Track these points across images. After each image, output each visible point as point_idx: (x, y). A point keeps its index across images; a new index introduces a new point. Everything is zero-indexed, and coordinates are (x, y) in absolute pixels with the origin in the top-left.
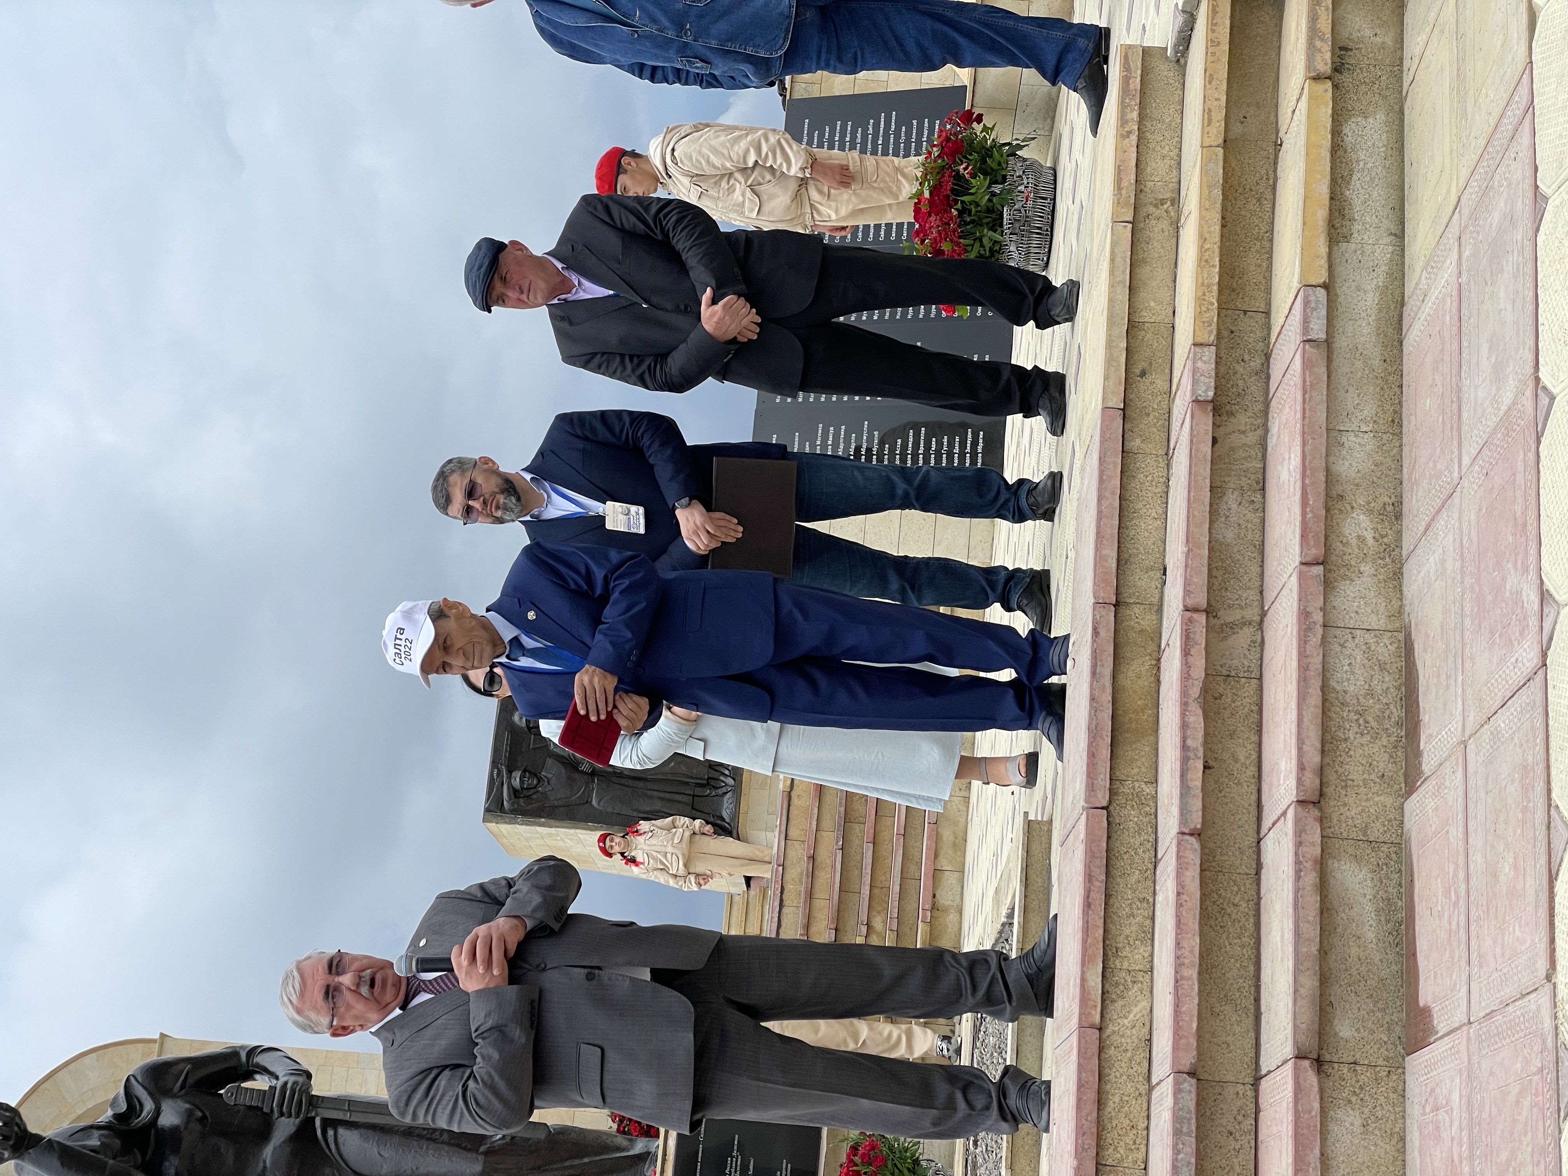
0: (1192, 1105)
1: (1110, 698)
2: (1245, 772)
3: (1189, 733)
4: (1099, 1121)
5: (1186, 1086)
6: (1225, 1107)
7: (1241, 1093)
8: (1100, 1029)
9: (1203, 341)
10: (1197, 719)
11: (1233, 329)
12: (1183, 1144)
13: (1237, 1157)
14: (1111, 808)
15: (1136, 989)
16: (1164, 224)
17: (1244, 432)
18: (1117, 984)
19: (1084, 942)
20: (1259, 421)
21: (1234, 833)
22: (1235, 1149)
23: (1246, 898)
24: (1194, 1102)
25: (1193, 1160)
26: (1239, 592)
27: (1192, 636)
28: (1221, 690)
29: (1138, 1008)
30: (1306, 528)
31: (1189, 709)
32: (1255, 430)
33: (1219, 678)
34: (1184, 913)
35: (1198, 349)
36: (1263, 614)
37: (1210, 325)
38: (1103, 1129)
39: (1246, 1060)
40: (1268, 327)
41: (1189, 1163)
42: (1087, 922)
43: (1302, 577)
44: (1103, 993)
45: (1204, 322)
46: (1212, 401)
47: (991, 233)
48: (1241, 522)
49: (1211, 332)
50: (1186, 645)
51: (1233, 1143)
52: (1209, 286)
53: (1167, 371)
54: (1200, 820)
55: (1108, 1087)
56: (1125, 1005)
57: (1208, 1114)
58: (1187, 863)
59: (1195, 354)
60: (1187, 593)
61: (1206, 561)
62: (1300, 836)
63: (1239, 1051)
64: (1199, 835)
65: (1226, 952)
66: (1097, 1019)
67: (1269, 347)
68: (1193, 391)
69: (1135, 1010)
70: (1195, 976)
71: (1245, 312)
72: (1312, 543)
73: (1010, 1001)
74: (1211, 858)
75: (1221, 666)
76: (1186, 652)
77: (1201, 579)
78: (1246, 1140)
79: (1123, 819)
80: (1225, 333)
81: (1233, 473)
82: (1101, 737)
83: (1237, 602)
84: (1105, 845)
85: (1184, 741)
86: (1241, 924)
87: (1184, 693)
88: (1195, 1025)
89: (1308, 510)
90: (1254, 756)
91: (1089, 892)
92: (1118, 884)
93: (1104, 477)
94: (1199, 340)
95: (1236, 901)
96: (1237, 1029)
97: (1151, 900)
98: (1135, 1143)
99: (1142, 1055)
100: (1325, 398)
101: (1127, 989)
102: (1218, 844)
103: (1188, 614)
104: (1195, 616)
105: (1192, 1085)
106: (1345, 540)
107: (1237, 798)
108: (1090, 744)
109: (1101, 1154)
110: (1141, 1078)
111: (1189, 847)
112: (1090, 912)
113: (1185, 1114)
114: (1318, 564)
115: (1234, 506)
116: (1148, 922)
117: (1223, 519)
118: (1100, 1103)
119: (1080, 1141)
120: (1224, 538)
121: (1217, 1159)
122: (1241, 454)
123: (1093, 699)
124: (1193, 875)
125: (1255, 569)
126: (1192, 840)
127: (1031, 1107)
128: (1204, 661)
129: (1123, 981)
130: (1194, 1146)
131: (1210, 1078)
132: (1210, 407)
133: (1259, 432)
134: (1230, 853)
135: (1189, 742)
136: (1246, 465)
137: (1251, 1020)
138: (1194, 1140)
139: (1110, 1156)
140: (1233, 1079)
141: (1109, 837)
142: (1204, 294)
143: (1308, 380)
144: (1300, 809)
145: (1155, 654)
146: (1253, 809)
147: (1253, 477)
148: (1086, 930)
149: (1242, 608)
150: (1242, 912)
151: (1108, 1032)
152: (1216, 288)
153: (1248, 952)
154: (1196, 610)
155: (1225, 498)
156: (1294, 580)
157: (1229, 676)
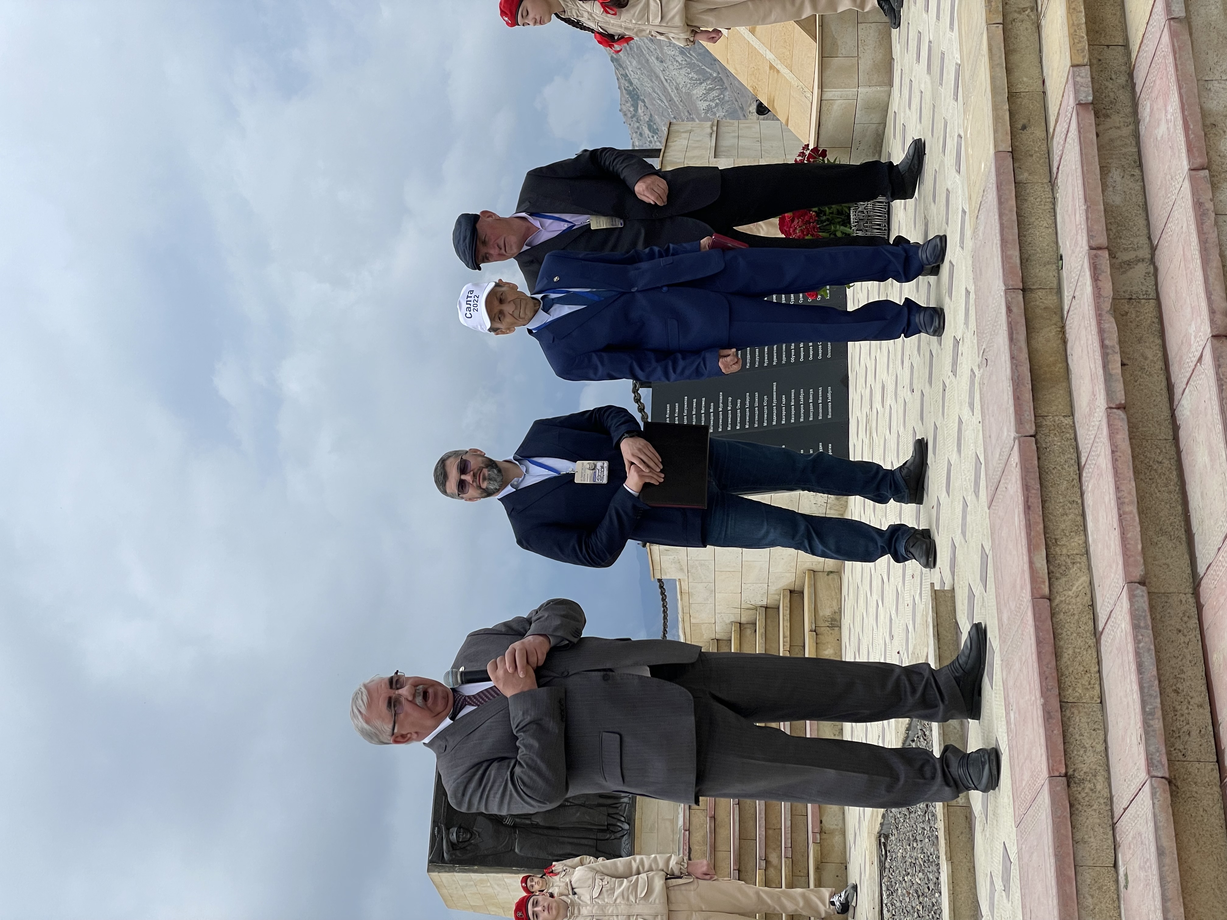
0: (1146, 606)
1: (1027, 356)
2: (1154, 367)
3: (1105, 335)
4: (1058, 669)
5: (1138, 592)
6: (1172, 612)
7: (1184, 601)
8: (1050, 600)
9: (1079, 63)
10: (1111, 325)
11: (1100, 58)
12: (1142, 635)
13: (1187, 648)
14: (1038, 437)
15: (1075, 568)
16: (1028, 24)
17: (1119, 128)
18: (1059, 566)
19: (1028, 535)
20: (1130, 119)
21: (1152, 411)
22: (1184, 642)
23: (1168, 457)
24: (1147, 603)
25: (1152, 647)
26: (1132, 239)
27: (1098, 267)
28: (1126, 309)
29: (1080, 582)
30: (1191, 145)
31: (1104, 318)
32: (1128, 126)
33: (1123, 301)
34: (1120, 466)
35: (1075, 69)
36: (1153, 249)
37: (1083, 52)
38: (1062, 675)
39: (1185, 576)
40: (1128, 54)
41: (1149, 650)
42: (1029, 520)
43: (1192, 180)
44: (1049, 573)
45: (1078, 50)
46: (1092, 103)
47: (842, 227)
48: (1126, 190)
49: (1084, 57)
50: (1095, 274)
51: (1182, 638)
52: (1078, 25)
53: (1043, 124)
54: (1124, 397)
55: (1062, 643)
56: (1068, 581)
57: (1158, 617)
58: (1117, 429)
59: (1073, 72)
60: (1090, 237)
61: (1103, 213)
62: (1218, 361)
63: (1178, 570)
64: (1125, 408)
65: (1157, 498)
66: (1046, 591)
67: (1130, 68)
68: (1076, 98)
69: (1077, 584)
70: (1135, 511)
71: (1108, 46)
72: (1197, 154)
73: (943, 700)
74: (1135, 430)
75: (1124, 292)
76: (1095, 278)
77: (1101, 226)
78: (1193, 635)
79: (1049, 444)
80: (1095, 61)
81: (1114, 157)
82: (1023, 384)
83: (1131, 246)
84: (1036, 462)
85: (1103, 342)
86: (1166, 476)
87: (1098, 308)
88: (1140, 547)
89: (1190, 132)
90: (1160, 354)
91: (1028, 498)
92: (1050, 492)
93: (1002, 200)
94: (1076, 63)
95: (1160, 459)
96: (1174, 553)
97: (1080, 501)
98: (1090, 684)
99: (1087, 618)
100: (1191, 56)
101: (1069, 569)
102: (1139, 419)
103: (1094, 252)
104: (1099, 252)
105: (1143, 591)
106: (1222, 154)
107: (1150, 385)
108: (1015, 391)
109: (1062, 694)
110: (1088, 634)
111: (1117, 417)
112: (1030, 513)
113: (1140, 613)
114: (1203, 169)
115: (1118, 179)
116: (1079, 518)
117: (1111, 189)
118: (1057, 655)
119: (1044, 684)
120: (1113, 201)
121: (1171, 650)
122: (1118, 143)
123: (1012, 358)
124: (1123, 437)
125: (1142, 222)
126: (1120, 412)
127: (971, 771)
128: (1110, 284)
129: (1064, 563)
130: (1152, 636)
131: (1156, 591)
132: (1091, 107)
133: (1131, 127)
134: (1150, 425)
135: (1107, 342)
136: (1124, 150)
137: (1183, 548)
138: (1151, 632)
139: (1071, 695)
140: (1176, 590)
141: (1039, 458)
142: (1075, 31)
143: (1176, 44)
144: (1215, 342)
145: (1060, 324)
146: (1165, 392)
147: (1130, 158)
148: (1029, 526)
149: (1135, 250)
150: (1166, 468)
151: (1056, 602)
152: (1084, 26)
153: (1176, 497)
154: (1099, 248)
155: (1110, 175)
156: (1187, 185)
157: (1131, 299)
